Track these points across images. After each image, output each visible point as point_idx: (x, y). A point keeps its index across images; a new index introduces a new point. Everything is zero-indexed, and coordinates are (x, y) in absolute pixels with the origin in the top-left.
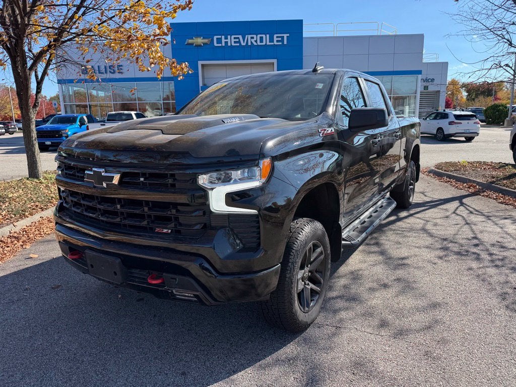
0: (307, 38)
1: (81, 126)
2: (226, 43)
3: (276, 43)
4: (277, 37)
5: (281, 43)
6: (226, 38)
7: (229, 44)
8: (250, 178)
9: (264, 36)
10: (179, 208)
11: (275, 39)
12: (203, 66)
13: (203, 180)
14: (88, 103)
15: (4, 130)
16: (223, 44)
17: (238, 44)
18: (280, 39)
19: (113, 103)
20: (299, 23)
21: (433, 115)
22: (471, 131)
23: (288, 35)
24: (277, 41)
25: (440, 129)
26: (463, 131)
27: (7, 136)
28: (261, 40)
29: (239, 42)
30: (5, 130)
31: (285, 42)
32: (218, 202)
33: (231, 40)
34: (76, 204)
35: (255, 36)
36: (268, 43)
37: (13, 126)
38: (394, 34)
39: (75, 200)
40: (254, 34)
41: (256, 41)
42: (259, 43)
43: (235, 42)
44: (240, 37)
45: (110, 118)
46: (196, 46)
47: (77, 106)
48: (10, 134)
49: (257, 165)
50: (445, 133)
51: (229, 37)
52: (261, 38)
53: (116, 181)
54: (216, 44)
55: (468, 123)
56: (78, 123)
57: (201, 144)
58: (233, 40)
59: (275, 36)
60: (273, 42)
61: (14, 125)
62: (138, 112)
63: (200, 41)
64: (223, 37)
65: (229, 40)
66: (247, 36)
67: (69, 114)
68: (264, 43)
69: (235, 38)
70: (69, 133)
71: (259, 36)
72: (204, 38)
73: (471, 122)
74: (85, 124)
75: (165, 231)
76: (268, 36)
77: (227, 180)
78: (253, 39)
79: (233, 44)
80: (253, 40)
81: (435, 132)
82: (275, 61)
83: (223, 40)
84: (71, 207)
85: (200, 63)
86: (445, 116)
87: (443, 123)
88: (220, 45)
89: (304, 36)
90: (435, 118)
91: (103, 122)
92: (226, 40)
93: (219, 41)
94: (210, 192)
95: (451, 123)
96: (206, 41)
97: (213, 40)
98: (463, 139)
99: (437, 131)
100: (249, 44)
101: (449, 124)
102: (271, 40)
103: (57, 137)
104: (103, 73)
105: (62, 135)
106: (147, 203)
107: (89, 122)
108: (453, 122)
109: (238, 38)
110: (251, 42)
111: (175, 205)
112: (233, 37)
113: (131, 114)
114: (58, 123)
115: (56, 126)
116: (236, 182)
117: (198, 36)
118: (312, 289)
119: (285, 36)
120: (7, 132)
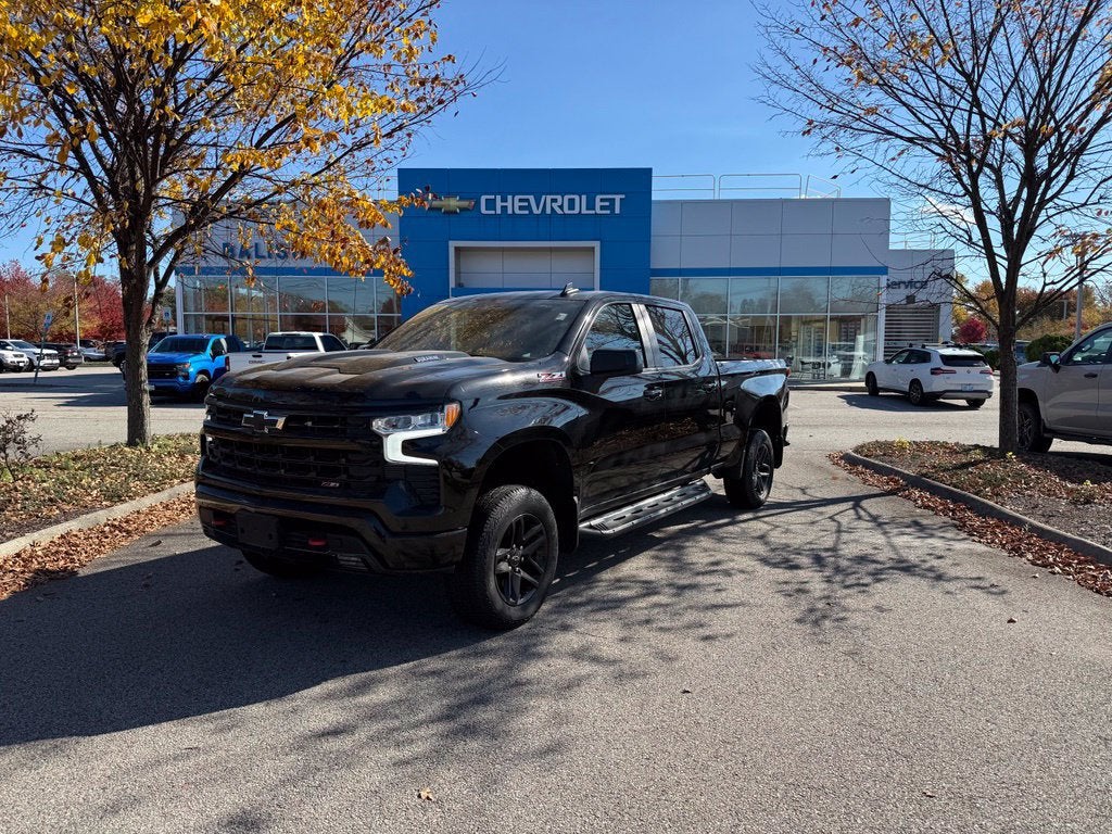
0: (659, 202)
1: (214, 357)
2: (504, 208)
3: (598, 211)
4: (602, 200)
5: (608, 212)
6: (504, 200)
7: (510, 212)
8: (433, 424)
9: (577, 198)
10: (350, 456)
11: (598, 204)
12: (457, 249)
13: (378, 425)
14: (229, 313)
15: (58, 361)
16: (499, 211)
17: (527, 212)
18: (607, 204)
19: (279, 314)
20: (645, 175)
21: (905, 355)
22: (975, 388)
23: (623, 196)
24: (602, 208)
25: (915, 383)
26: (960, 388)
27: (63, 372)
28: (571, 206)
29: (529, 207)
30: (61, 360)
31: (617, 211)
32: (393, 451)
33: (514, 204)
34: (228, 457)
35: (559, 197)
36: (584, 211)
37: (75, 354)
38: (834, 196)
39: (228, 451)
40: (557, 194)
41: (561, 207)
42: (567, 211)
43: (521, 208)
44: (531, 198)
45: (273, 344)
46: (446, 212)
47: (208, 318)
48: (68, 368)
49: (442, 411)
50: (925, 390)
51: (510, 197)
52: (572, 202)
53: (280, 425)
54: (483, 211)
55: (969, 372)
56: (209, 351)
57: (379, 385)
58: (517, 204)
59: (598, 198)
60: (594, 209)
61: (78, 352)
62: (327, 334)
63: (454, 203)
64: (499, 197)
65: (509, 204)
66: (544, 197)
67: (192, 335)
68: (576, 211)
69: (520, 200)
70: (191, 370)
71: (567, 197)
72: (461, 199)
73: (975, 370)
74: (222, 354)
75: (332, 484)
76: (584, 197)
77: (406, 426)
78: (555, 203)
79: (517, 211)
80: (555, 205)
81: (906, 388)
82: (597, 245)
83: (499, 204)
84: (219, 461)
85: (452, 244)
86: (924, 357)
87: (921, 371)
88: (493, 212)
89: (655, 197)
90: (907, 361)
91: (257, 351)
92: (504, 204)
93: (491, 204)
94: (384, 439)
95: (935, 371)
96: (465, 204)
97: (478, 203)
98: (963, 403)
99: (910, 387)
100: (548, 211)
101: (932, 373)
102: (591, 205)
103: (168, 377)
104: (264, 257)
105: (176, 372)
106: (314, 450)
107: (230, 350)
108: (939, 369)
109: (527, 200)
110: (552, 209)
111: (345, 453)
112: (517, 198)
113: (314, 338)
114: (170, 350)
115: (167, 355)
116: (415, 428)
117: (449, 195)
118: (523, 579)
119: (618, 198)
120: (64, 364)
